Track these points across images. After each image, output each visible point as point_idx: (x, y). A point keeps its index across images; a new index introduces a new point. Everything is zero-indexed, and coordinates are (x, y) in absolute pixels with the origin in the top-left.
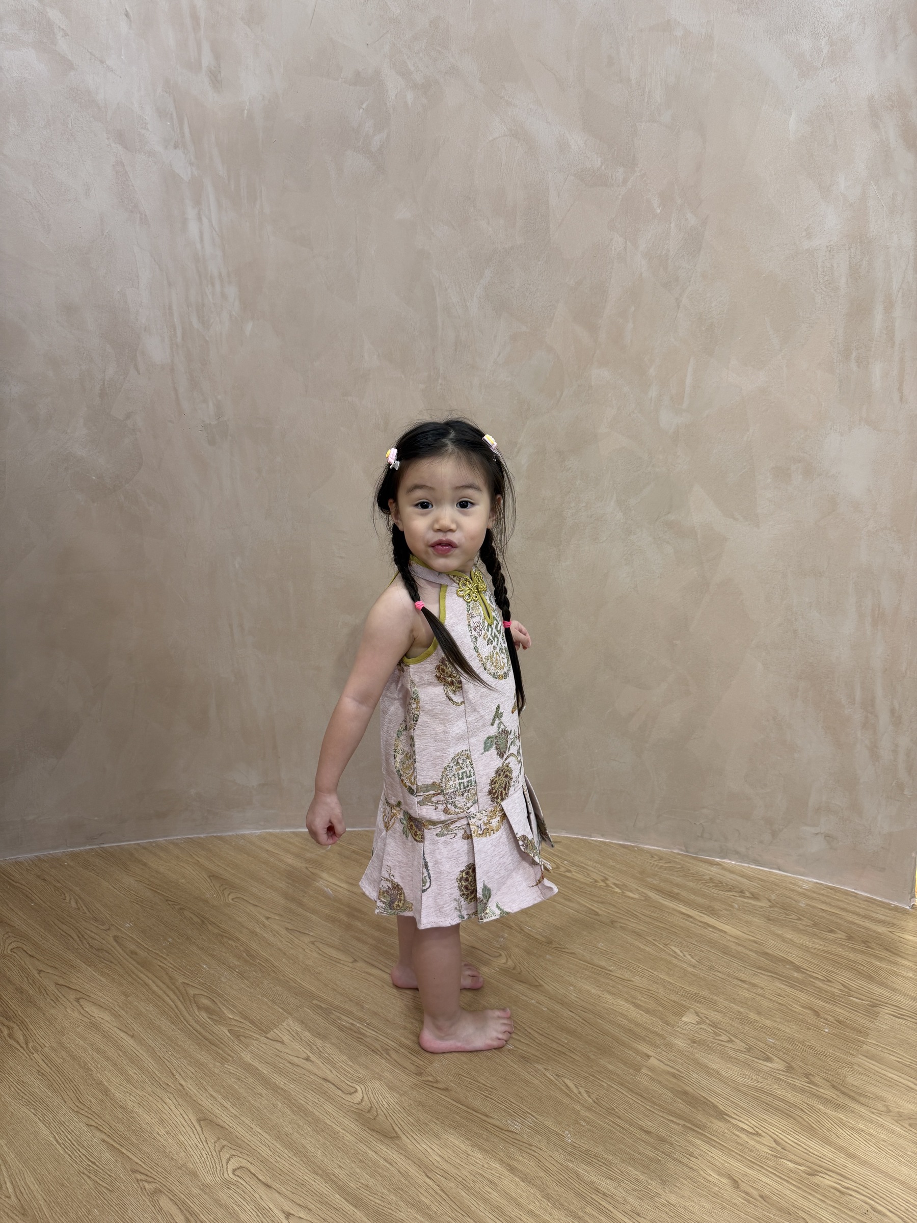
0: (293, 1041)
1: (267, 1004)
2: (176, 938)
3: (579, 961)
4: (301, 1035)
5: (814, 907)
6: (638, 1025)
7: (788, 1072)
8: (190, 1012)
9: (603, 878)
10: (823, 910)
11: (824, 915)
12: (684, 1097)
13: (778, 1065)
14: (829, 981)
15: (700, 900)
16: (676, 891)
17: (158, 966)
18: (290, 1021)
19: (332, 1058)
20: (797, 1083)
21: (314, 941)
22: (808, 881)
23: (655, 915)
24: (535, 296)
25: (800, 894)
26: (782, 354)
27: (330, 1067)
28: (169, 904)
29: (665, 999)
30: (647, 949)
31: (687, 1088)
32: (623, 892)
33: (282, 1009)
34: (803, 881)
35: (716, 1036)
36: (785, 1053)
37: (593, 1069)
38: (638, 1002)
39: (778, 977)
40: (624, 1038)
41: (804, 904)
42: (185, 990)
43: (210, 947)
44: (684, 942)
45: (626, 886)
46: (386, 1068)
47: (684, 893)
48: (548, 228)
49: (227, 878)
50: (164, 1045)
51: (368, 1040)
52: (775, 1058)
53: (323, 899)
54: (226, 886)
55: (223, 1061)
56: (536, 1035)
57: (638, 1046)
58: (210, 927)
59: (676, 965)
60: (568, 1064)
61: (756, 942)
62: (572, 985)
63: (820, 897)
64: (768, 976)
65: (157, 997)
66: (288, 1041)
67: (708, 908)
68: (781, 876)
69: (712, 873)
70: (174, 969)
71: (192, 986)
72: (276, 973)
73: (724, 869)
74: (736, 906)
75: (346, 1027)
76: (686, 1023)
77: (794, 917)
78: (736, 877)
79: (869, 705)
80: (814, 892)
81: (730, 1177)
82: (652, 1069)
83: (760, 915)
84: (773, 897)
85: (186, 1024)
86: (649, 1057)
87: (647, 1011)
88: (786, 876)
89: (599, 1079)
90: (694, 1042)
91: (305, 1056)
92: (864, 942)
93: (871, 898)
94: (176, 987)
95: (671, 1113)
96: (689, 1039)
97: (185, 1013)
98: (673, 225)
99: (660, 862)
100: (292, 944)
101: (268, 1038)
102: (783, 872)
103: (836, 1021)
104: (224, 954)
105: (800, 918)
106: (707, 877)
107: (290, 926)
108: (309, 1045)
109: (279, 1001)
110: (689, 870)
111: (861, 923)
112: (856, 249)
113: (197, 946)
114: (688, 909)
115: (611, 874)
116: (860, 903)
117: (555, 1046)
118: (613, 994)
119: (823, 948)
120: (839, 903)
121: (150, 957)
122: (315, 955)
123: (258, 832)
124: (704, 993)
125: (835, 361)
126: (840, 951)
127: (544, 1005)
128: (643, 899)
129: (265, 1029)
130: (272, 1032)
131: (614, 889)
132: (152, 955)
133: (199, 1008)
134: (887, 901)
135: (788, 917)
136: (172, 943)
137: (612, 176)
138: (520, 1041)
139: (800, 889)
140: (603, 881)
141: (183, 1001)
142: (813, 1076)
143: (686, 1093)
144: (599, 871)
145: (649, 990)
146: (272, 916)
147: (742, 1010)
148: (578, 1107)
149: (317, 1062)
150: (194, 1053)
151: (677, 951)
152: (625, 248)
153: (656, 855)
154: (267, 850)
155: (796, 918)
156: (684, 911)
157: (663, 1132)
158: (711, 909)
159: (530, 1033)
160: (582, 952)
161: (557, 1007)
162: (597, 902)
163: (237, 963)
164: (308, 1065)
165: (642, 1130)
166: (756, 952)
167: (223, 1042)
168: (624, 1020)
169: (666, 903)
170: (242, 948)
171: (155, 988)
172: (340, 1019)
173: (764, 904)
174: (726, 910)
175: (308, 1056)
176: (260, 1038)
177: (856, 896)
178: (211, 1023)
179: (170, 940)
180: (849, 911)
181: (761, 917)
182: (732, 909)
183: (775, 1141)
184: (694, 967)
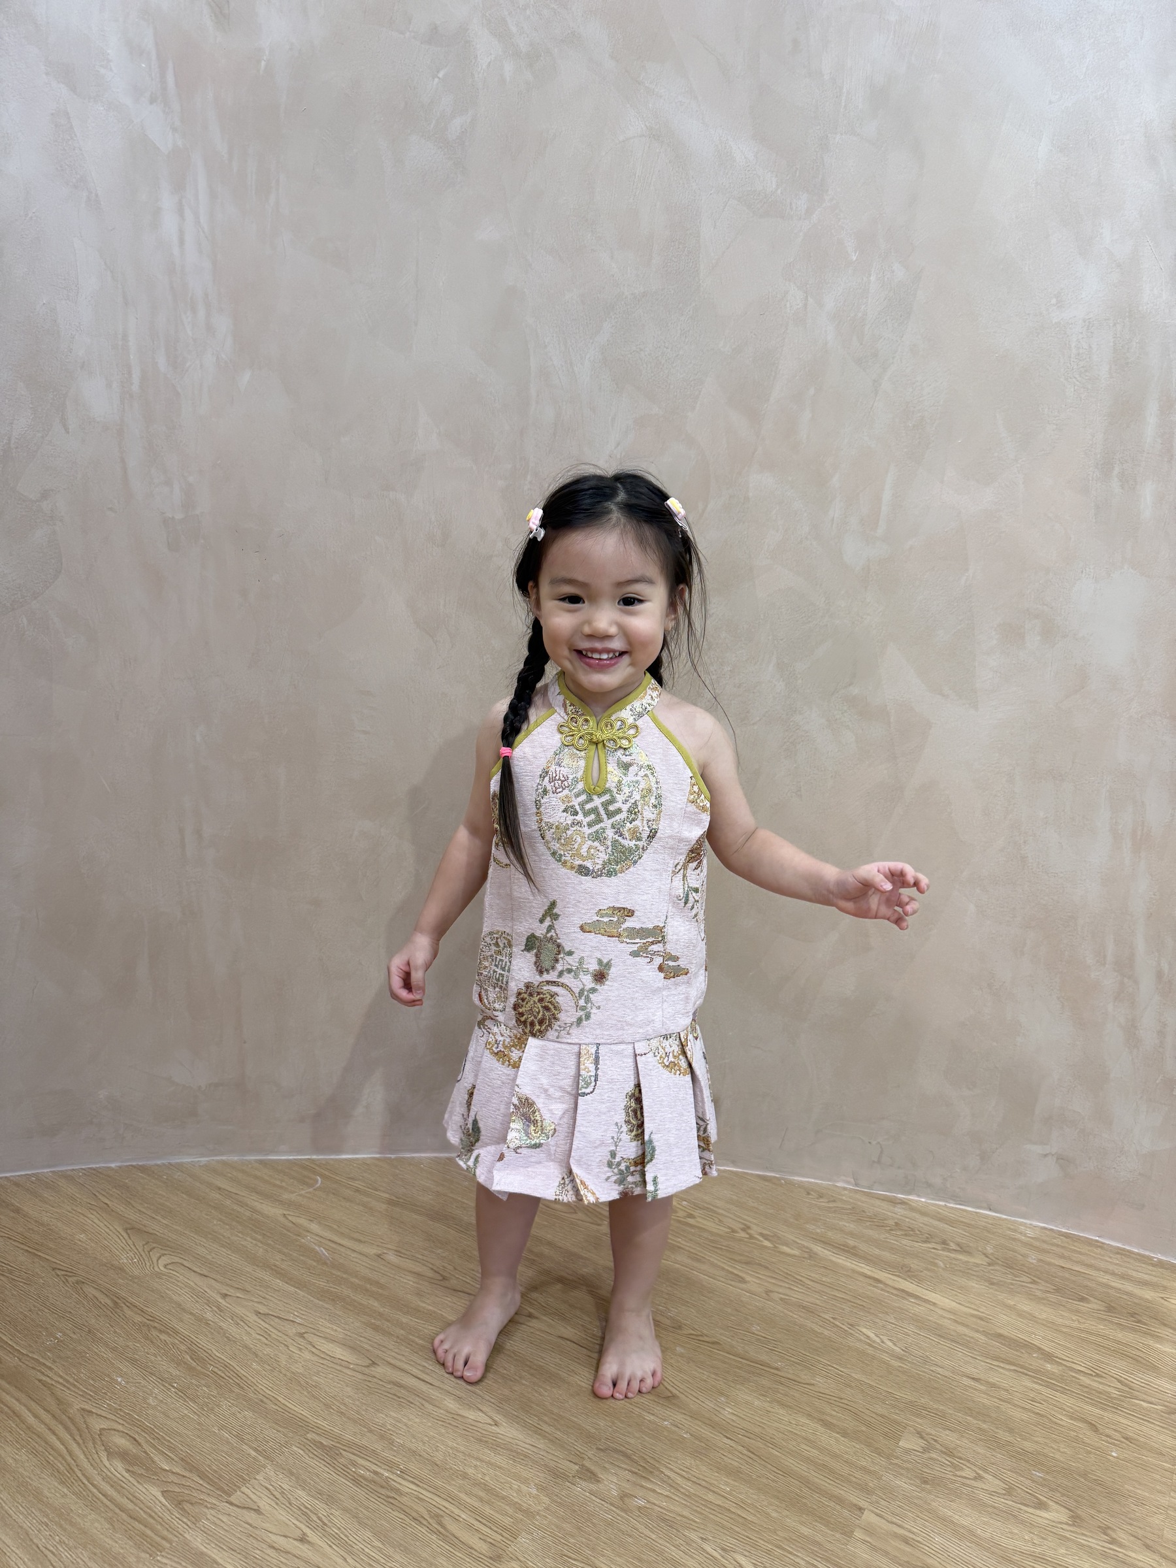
0: (276, 1507)
1: (228, 1442)
2: (68, 1332)
3: (727, 1355)
4: (289, 1496)
5: (1049, 1264)
6: (835, 1456)
7: (1073, 1525)
8: (93, 1462)
9: (744, 1226)
10: (1063, 1267)
11: (1067, 1275)
14: (1097, 1375)
15: (886, 1255)
16: (851, 1242)
17: (37, 1382)
18: (270, 1470)
19: (346, 1536)
20: (1093, 1543)
21: (304, 1333)
22: (1032, 1225)
23: (829, 1280)
24: (674, 365)
25: (1025, 1244)
26: (1019, 465)
27: (343, 1553)
28: (58, 1275)
29: (867, 1412)
30: (826, 1332)
31: (930, 1562)
32: (775, 1247)
33: (256, 1450)
34: (1024, 1225)
35: (957, 1471)
36: (1063, 1495)
37: (777, 1535)
38: (828, 1418)
39: (1025, 1371)
40: (816, 1480)
41: (1035, 1259)
42: (85, 1422)
43: (128, 1346)
44: (877, 1320)
45: (778, 1237)
46: (439, 1550)
47: (863, 1247)
48: (697, 271)
49: (155, 1232)
50: (47, 1525)
51: (404, 1499)
52: (1051, 1503)
53: (315, 1264)
54: (155, 1245)
55: (153, 1549)
56: (679, 1480)
57: (841, 1492)
58: (128, 1312)
59: (873, 1358)
60: (737, 1529)
61: (981, 1319)
62: (722, 1394)
63: (1054, 1248)
64: (1010, 1370)
65: (34, 1436)
66: (267, 1507)
67: (902, 1268)
68: (994, 1218)
69: (898, 1216)
70: (64, 1386)
71: (96, 1414)
72: (242, 1388)
73: (912, 1209)
74: (941, 1264)
75: (365, 1479)
76: (907, 1451)
77: (1024, 1279)
78: (931, 1221)
79: (1125, 967)
80: (1044, 1242)
82: (869, 1530)
83: (978, 1276)
84: (989, 1250)
85: (86, 1482)
87: (844, 1434)
88: (1000, 1219)
89: (791, 1553)
90: (925, 1482)
91: (298, 1533)
92: (1133, 1315)
93: (1124, 1250)
94: (69, 1418)
96: (916, 1477)
97: (85, 1464)
98: (873, 278)
99: (821, 1200)
100: (266, 1339)
101: (231, 1504)
102: (996, 1212)
103: (1124, 1438)
104: (153, 1358)
105: (1034, 1281)
106: (891, 1222)
107: (263, 1309)
108: (305, 1514)
109: (249, 1437)
110: (863, 1211)
111: (1120, 1286)
112: (1124, 325)
113: (107, 1345)
114: (874, 1270)
115: (754, 1221)
116: (1111, 1257)
117: (711, 1497)
118: (790, 1407)
119: (1076, 1324)
120: (1083, 1258)
121: (24, 1366)
122: (307, 1355)
123: (204, 1160)
124: (923, 1401)
125: (1091, 479)
126: (1102, 1329)
127: (684, 1428)
128: (806, 1255)
129: (226, 1488)
130: (238, 1493)
131: (761, 1241)
132: (27, 1363)
133: (110, 1455)
134: (1147, 1253)
135: (1017, 1279)
136: (62, 1341)
137: (791, 204)
138: (654, 1491)
139: (1023, 1238)
140: (743, 1230)
141: (81, 1442)
142: (1114, 1530)
144: (735, 1215)
145: (841, 1399)
146: (231, 1292)
147: (984, 1426)
149: (320, 1543)
150: (102, 1536)
151: (872, 1335)
152: (805, 305)
153: (812, 1190)
154: (220, 1189)
155: (1029, 1280)
156: (869, 1273)
158: (907, 1269)
159: (669, 1477)
160: (729, 1340)
161: (706, 1432)
162: (740, 1262)
163: (175, 1372)
164: (304, 1550)
166: (985, 1333)
167: (153, 1514)
168: (811, 1449)
169: (840, 1261)
170: (183, 1347)
171: (31, 1420)
172: (354, 1464)
173: (979, 1260)
174: (927, 1269)
175: (304, 1534)
176: (217, 1503)
177: (1102, 1246)
178: (131, 1479)
179: (59, 1335)
180: (1099, 1269)
181: (979, 1279)
182: (935, 1269)
184: (900, 1358)
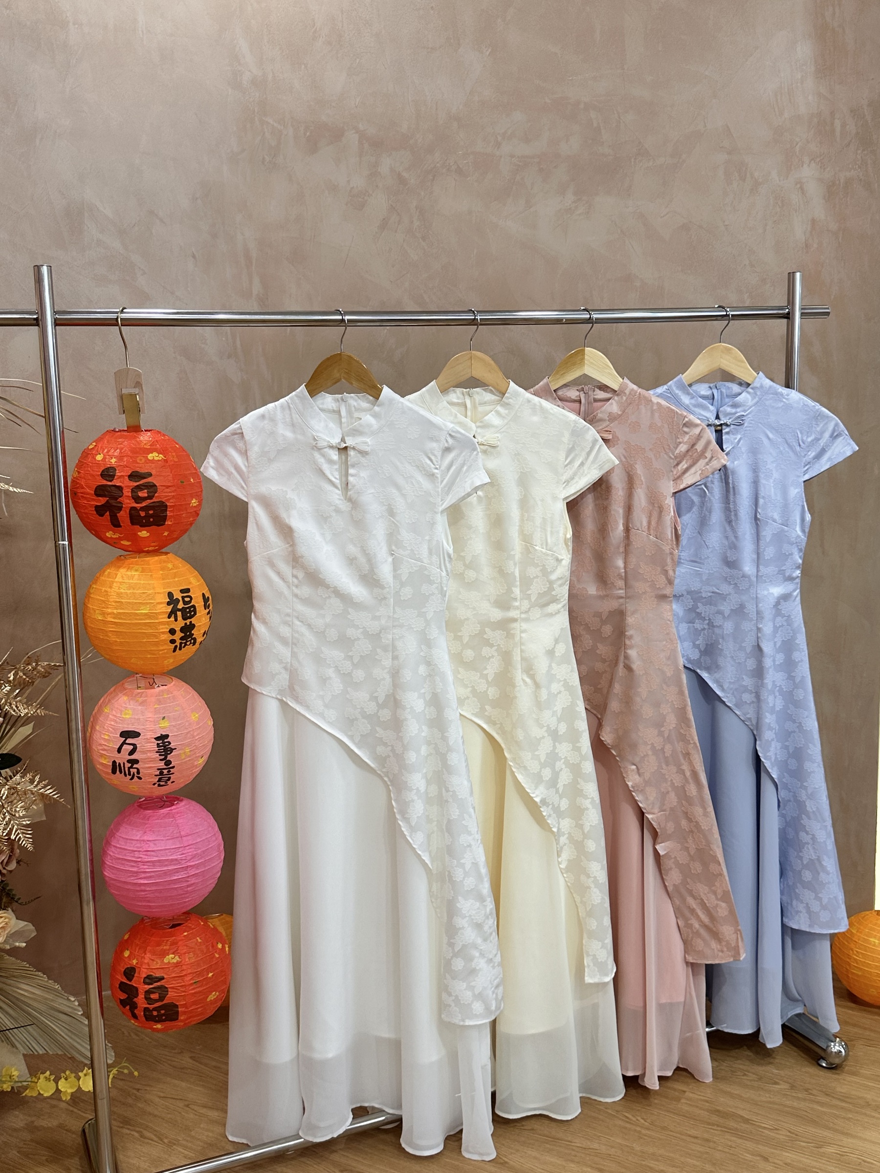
12: (717, 1113)
13: (784, 1086)
31: (718, 1108)
81: (762, 1156)
95: (709, 1124)
143: (718, 1111)
148: (638, 1129)
157: (706, 1136)
165: (690, 1136)
183: (789, 1132)
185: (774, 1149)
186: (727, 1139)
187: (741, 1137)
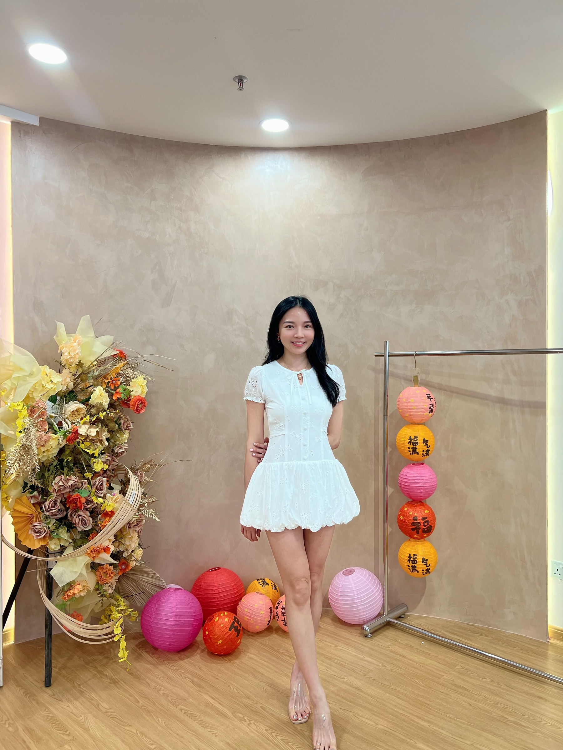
5: (508, 640)
6: (440, 668)
10: (513, 641)
13: (488, 680)
16: (456, 632)
20: (494, 685)
22: (509, 633)
25: (505, 636)
26: (481, 434)
29: (450, 662)
63: (512, 637)
65: (269, 652)
68: (497, 630)
71: (280, 650)
73: (476, 627)
76: (457, 668)
77: (501, 642)
78: (480, 630)
79: (523, 559)
81: (469, 704)
82: (445, 679)
84: (494, 636)
85: (282, 659)
86: (444, 676)
87: (443, 665)
88: (500, 631)
95: (450, 689)
96: (458, 673)
99: (450, 624)
105: (503, 643)
106: (469, 629)
108: (326, 667)
110: (461, 627)
111: (527, 646)
120: (519, 639)
122: (322, 644)
124: (464, 662)
125: (499, 438)
134: (539, 640)
135: (499, 643)
147: (478, 666)
148: (419, 686)
157: (448, 693)
161: (411, 662)
164: (326, 671)
169: (451, 636)
171: (268, 650)
172: (335, 661)
173: (490, 638)
174: (475, 639)
177: (525, 637)
180: (523, 642)
181: (488, 642)
182: (477, 639)
183: (485, 697)
185: (475, 702)
186: (456, 695)
187: (462, 695)
